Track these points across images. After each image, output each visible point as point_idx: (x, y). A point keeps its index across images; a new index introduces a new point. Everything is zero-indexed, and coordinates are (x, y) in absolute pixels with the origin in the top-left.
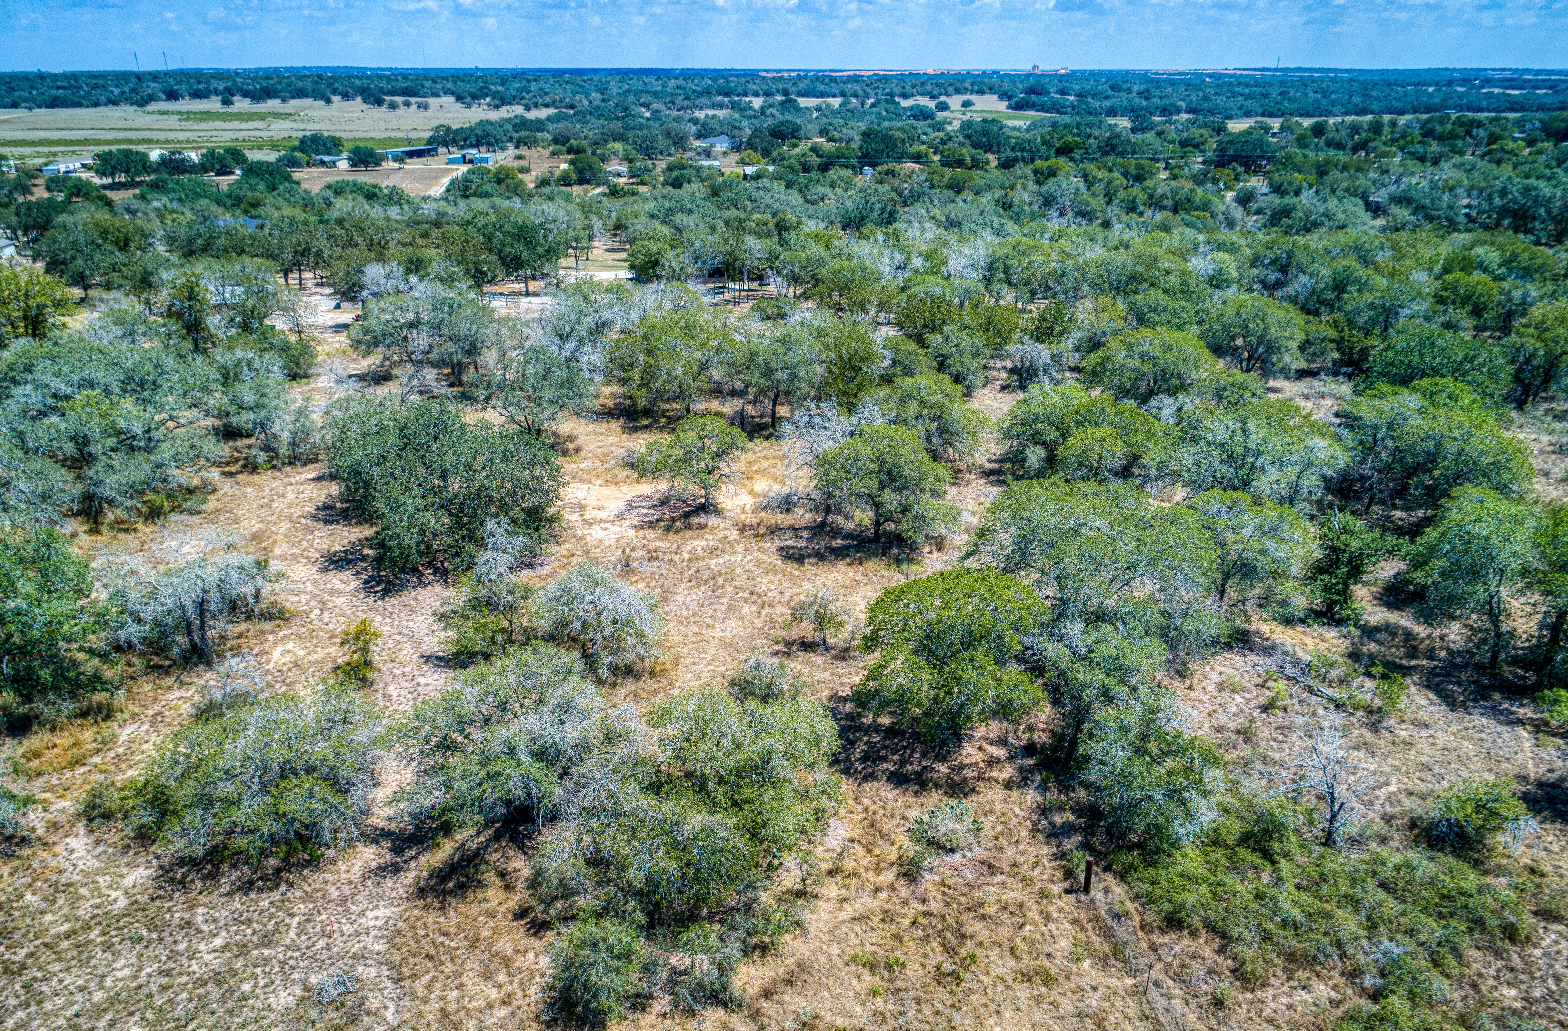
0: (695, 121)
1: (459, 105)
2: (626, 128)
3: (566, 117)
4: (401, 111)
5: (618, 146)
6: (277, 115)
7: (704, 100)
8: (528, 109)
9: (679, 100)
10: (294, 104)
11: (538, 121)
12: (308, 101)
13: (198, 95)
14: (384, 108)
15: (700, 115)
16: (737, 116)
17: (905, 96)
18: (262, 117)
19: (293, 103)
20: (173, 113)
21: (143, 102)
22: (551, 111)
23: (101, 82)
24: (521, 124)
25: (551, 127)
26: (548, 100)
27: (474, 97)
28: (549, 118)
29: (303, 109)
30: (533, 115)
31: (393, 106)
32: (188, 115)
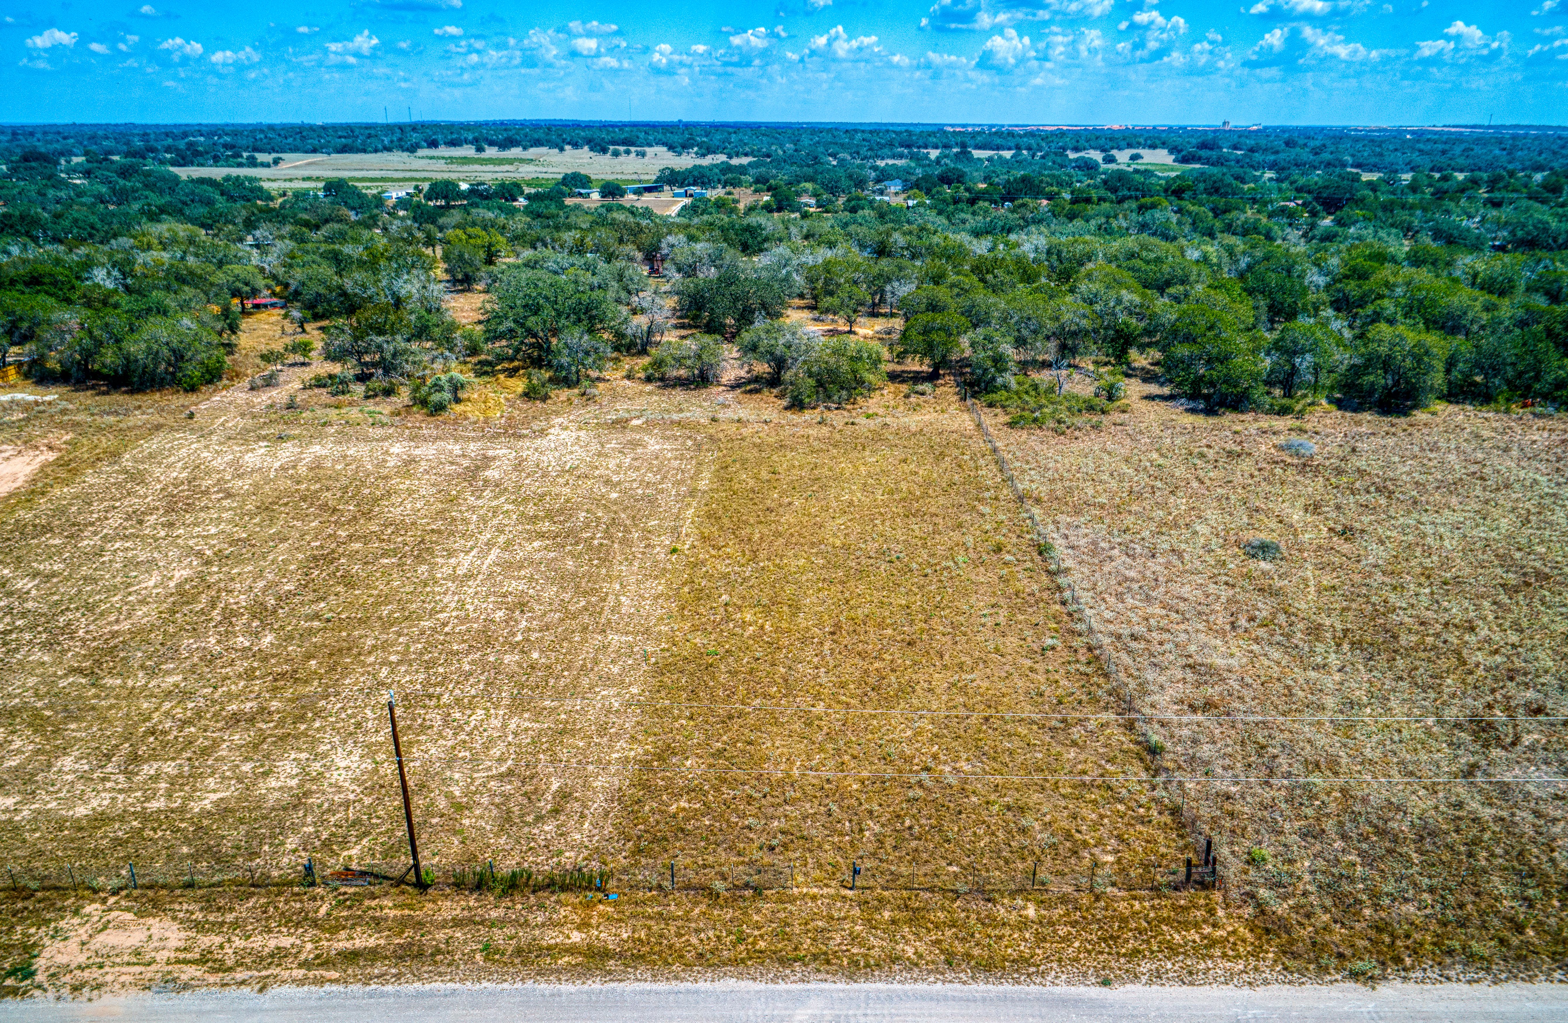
0: (875, 168)
1: (671, 153)
2: (816, 172)
3: (764, 165)
4: (623, 158)
5: (809, 186)
6: (522, 161)
7: (886, 151)
8: (730, 157)
9: (864, 151)
10: (533, 152)
11: (741, 166)
12: (544, 150)
13: (453, 143)
14: (608, 155)
15: (881, 163)
16: (913, 164)
17: (1076, 149)
18: (511, 162)
19: (533, 150)
20: (438, 158)
21: (412, 149)
22: (750, 159)
23: (373, 132)
24: (727, 169)
25: (752, 171)
26: (747, 149)
27: (684, 147)
28: (750, 164)
29: (542, 155)
30: (735, 161)
31: (616, 154)
32: (451, 160)
